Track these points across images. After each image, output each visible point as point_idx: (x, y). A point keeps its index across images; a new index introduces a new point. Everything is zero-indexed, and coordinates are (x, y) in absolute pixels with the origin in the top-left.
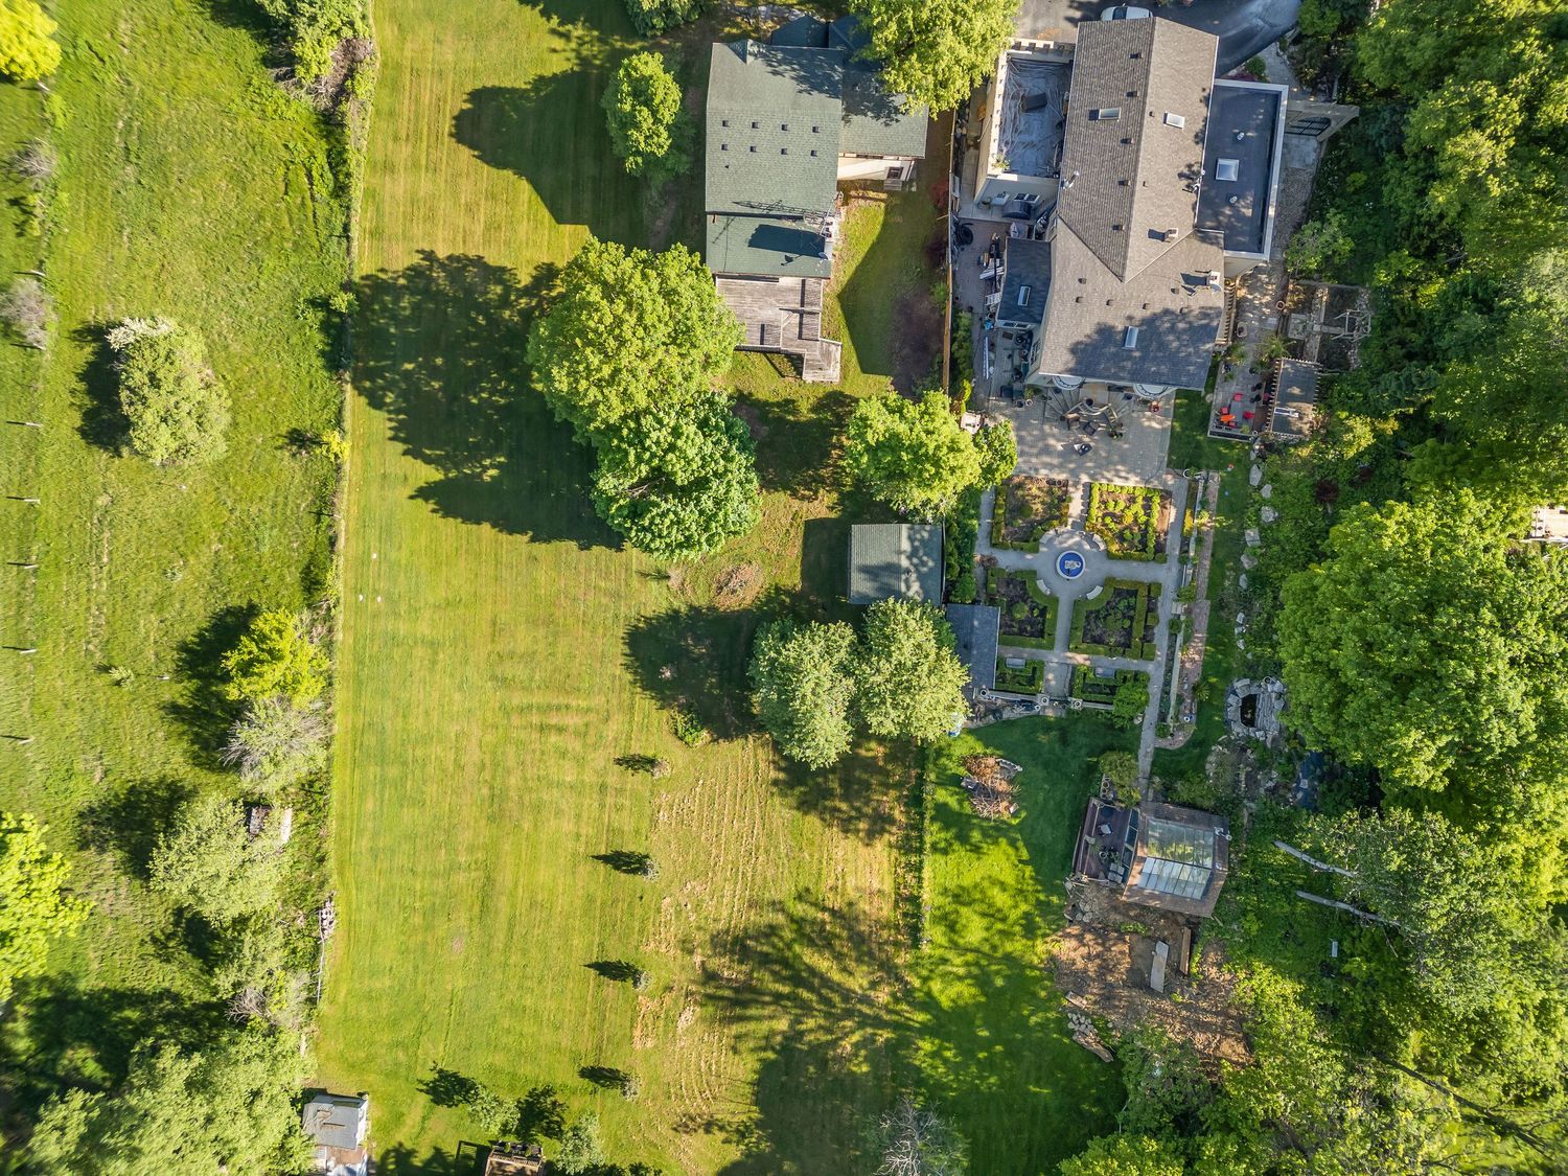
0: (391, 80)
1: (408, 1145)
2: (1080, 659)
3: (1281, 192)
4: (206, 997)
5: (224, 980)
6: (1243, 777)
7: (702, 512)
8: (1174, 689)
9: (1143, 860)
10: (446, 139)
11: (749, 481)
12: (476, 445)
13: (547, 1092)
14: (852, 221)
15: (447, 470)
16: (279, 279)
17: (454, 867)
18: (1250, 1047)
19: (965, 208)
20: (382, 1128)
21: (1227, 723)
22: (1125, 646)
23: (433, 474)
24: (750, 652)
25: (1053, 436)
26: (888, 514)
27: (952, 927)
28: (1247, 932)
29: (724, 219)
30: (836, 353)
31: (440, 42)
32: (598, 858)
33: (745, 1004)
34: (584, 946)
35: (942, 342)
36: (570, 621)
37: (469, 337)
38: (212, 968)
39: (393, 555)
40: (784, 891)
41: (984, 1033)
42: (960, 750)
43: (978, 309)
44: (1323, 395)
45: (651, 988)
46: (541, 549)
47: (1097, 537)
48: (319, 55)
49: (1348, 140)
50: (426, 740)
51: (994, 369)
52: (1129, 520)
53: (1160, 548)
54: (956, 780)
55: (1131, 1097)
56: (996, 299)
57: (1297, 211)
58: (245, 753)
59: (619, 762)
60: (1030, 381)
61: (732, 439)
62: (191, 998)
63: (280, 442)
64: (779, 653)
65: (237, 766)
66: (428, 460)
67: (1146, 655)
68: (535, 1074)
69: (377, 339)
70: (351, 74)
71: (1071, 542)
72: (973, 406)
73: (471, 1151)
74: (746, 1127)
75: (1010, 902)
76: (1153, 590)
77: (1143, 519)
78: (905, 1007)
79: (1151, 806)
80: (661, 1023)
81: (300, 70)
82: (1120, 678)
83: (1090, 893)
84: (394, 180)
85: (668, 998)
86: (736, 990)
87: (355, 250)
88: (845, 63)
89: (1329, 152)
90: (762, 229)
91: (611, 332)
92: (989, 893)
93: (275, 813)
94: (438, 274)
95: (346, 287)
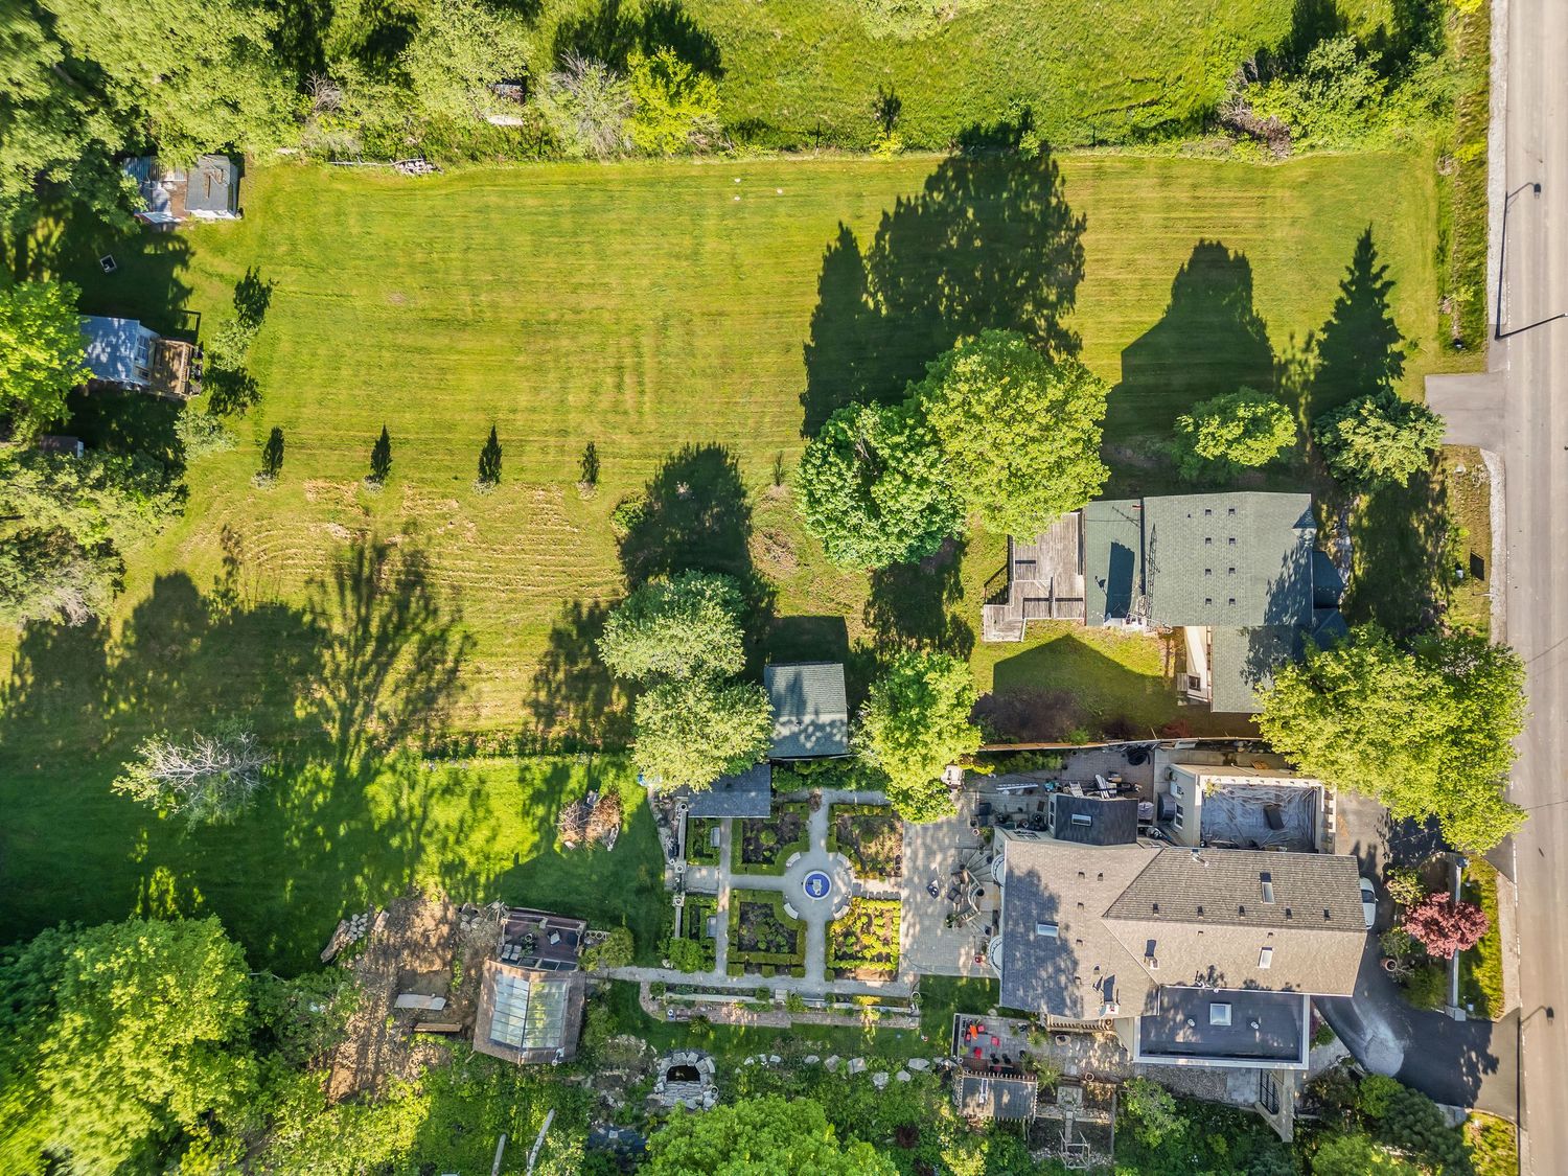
0: (1251, 178)
1: (193, 262)
2: (724, 902)
3: (1203, 1071)
4: (329, 52)
5: (347, 68)
6: (616, 1072)
7: (845, 513)
8: (699, 998)
9: (527, 978)
10: (1198, 236)
11: (879, 559)
12: (896, 285)
13: (255, 397)
14: (1145, 644)
15: (870, 258)
16: (1049, 79)
17: (475, 289)
18: (345, 1099)
19: (1166, 755)
20: (209, 234)
21: (670, 1054)
22: (739, 945)
23: (865, 244)
24: (710, 571)
25: (945, 859)
26: (856, 699)
27: (447, 791)
28: (460, 1088)
29: (1138, 517)
30: (1012, 637)
31: (1293, 223)
32: (494, 432)
33: (356, 589)
34: (404, 423)
35: (1031, 741)
36: (728, 390)
37: (1003, 272)
38: (358, 55)
39: (782, 210)
40: (473, 622)
41: (342, 831)
42: (624, 787)
43: (1066, 775)
44: (1005, 1126)
45: (366, 493)
46: (799, 356)
47: (846, 909)
48: (1271, 106)
49: (1258, 1133)
50: (600, 254)
51: (1006, 795)
52: (866, 940)
53: (839, 973)
54: (594, 785)
55: (287, 983)
56: (1077, 792)
57: (1184, 1087)
58: (575, 75)
59: (591, 447)
60: (998, 832)
61: (921, 538)
62: (327, 36)
63: (886, 90)
64: (710, 599)
65: (562, 68)
66: (879, 237)
67: (732, 966)
68: (273, 384)
69: (995, 181)
70: (1255, 137)
71: (840, 883)
72: (969, 776)
73: (191, 325)
74: (233, 599)
75: (476, 847)
76: (797, 969)
77: (868, 956)
78: (364, 748)
79: (581, 982)
80: (332, 506)
81: (1256, 87)
82: (707, 942)
83: (490, 927)
84: (1153, 187)
85: (356, 512)
86: (370, 580)
87: (1082, 153)
88: (1299, 626)
89: (1246, 1115)
90: (1130, 555)
91: (1018, 411)
92: (484, 826)
93: (518, 109)
94: (1063, 237)
95: (1045, 147)
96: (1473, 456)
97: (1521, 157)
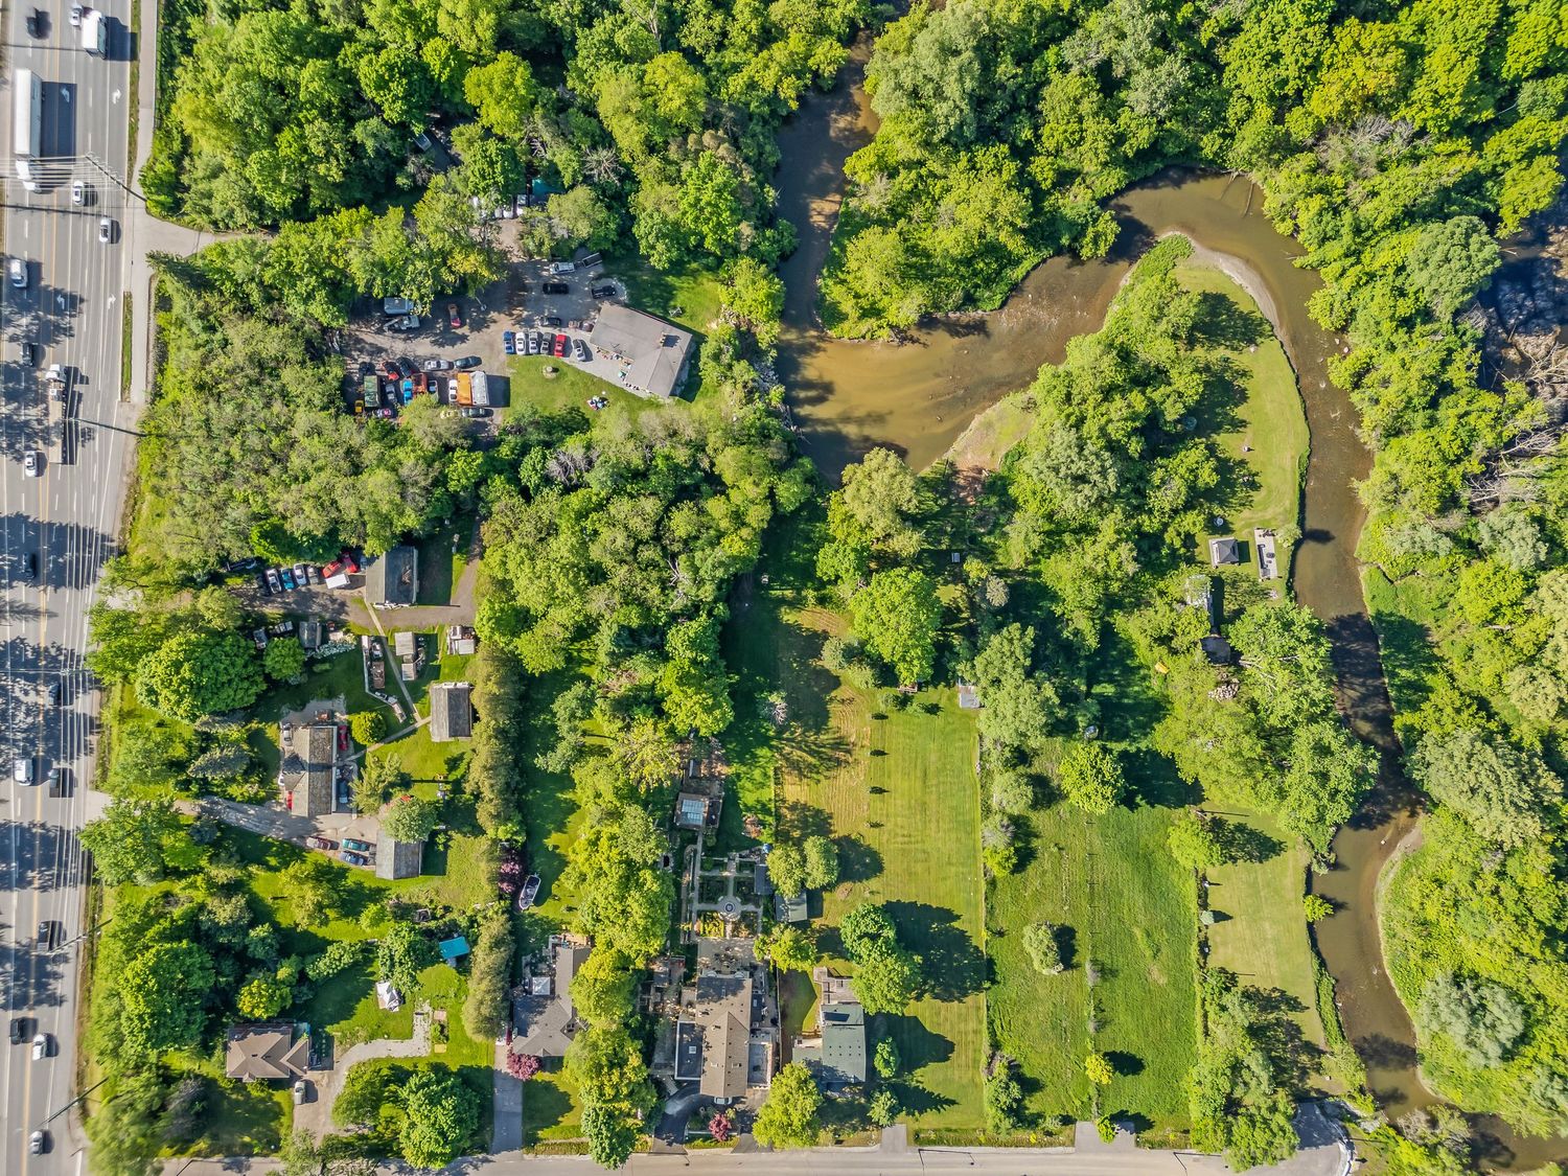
0: (976, 1062)
1: (945, 690)
2: (726, 874)
8: (692, 866)
10: (956, 1043)
11: (844, 935)
12: (940, 935)
13: (899, 711)
14: (814, 1025)
15: (950, 926)
16: (1011, 990)
17: (937, 786)
19: (775, 1032)
20: (955, 696)
21: (673, 856)
22: (709, 880)
23: (955, 924)
25: (739, 953)
26: (797, 925)
27: (764, 774)
29: (858, 1024)
30: (815, 978)
31: (960, 1077)
32: (887, 791)
33: (836, 743)
34: (890, 761)
36: (903, 875)
37: (945, 974)
39: (966, 894)
40: (824, 782)
41: (751, 738)
43: (767, 996)
44: (651, 975)
45: (867, 748)
46: (914, 900)
47: (721, 918)
48: (1000, 1069)
50: (950, 830)
51: (761, 975)
52: (711, 925)
53: (699, 916)
56: (763, 1001)
58: (1007, 828)
59: (883, 825)
60: (748, 972)
61: (851, 951)
63: (1007, 932)
64: (830, 876)
65: (1009, 824)
66: (958, 929)
67: (702, 878)
68: (905, 716)
69: (976, 971)
70: (989, 1064)
71: (730, 915)
72: (768, 962)
73: (924, 691)
74: (831, 702)
75: (746, 784)
76: (701, 900)
77: (706, 925)
78: (779, 746)
79: (700, 827)
80: (862, 736)
81: (1007, 1064)
82: (710, 868)
83: (717, 793)
84: (973, 1027)
85: (861, 744)
86: (839, 748)
87: (985, 1002)
88: (823, 1077)
90: (845, 1021)
91: (891, 987)
92: (753, 787)
94: (957, 995)
95: (988, 988)
96: (878, 1141)
97: (982, 1158)
